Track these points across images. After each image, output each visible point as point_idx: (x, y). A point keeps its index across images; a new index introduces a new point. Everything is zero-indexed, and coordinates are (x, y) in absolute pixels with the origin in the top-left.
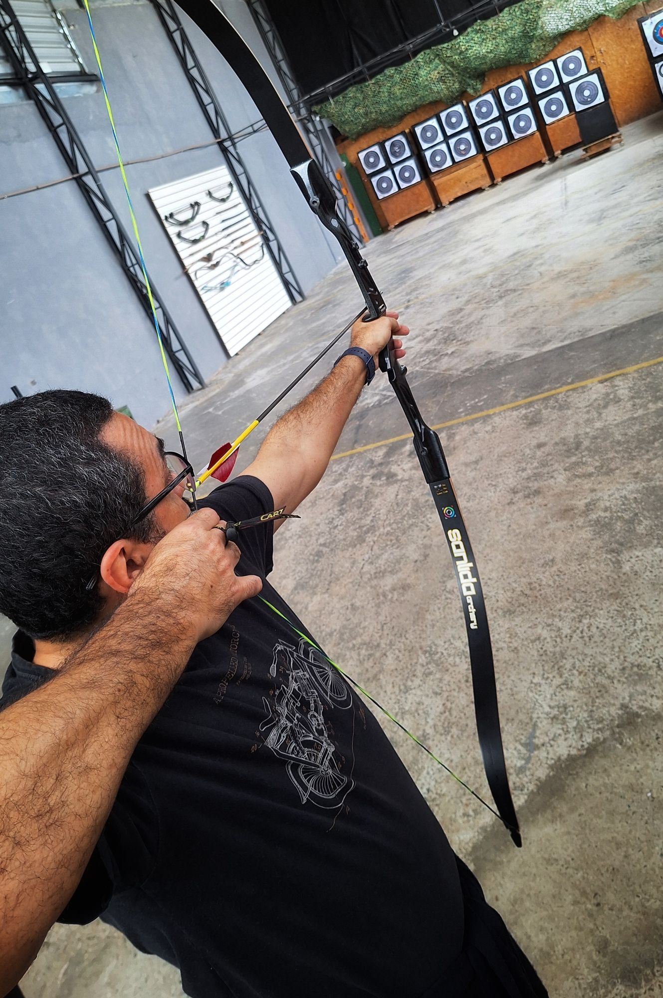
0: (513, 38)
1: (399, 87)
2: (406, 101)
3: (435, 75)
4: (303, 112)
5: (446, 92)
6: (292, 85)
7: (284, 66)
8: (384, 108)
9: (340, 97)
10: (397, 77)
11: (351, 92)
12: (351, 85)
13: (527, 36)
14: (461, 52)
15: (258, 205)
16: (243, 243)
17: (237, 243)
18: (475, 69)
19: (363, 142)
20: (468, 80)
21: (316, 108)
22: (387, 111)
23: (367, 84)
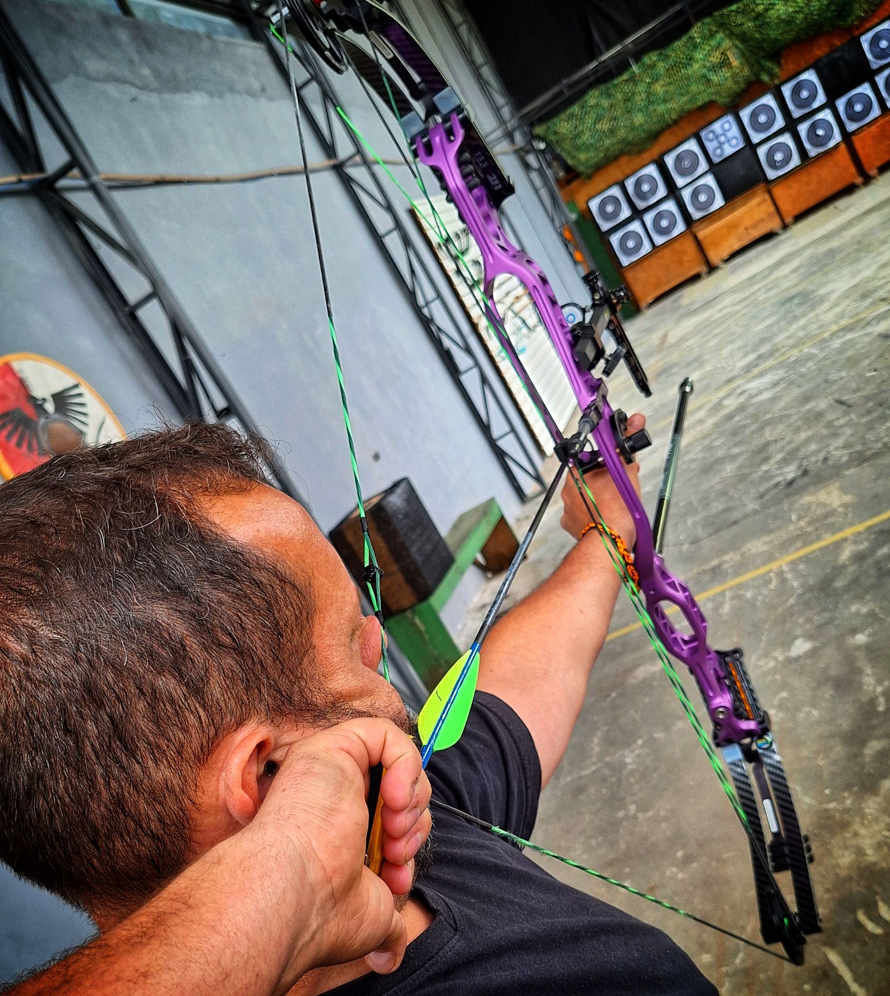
2: (670, 106)
3: (716, 58)
4: (518, 137)
5: (730, 83)
6: (500, 100)
7: (487, 72)
8: (639, 119)
9: (576, 109)
11: (593, 98)
12: (591, 86)
14: (759, 16)
18: (776, 41)
19: (600, 181)
20: (763, 62)
21: (539, 130)
22: (641, 125)
23: (616, 82)
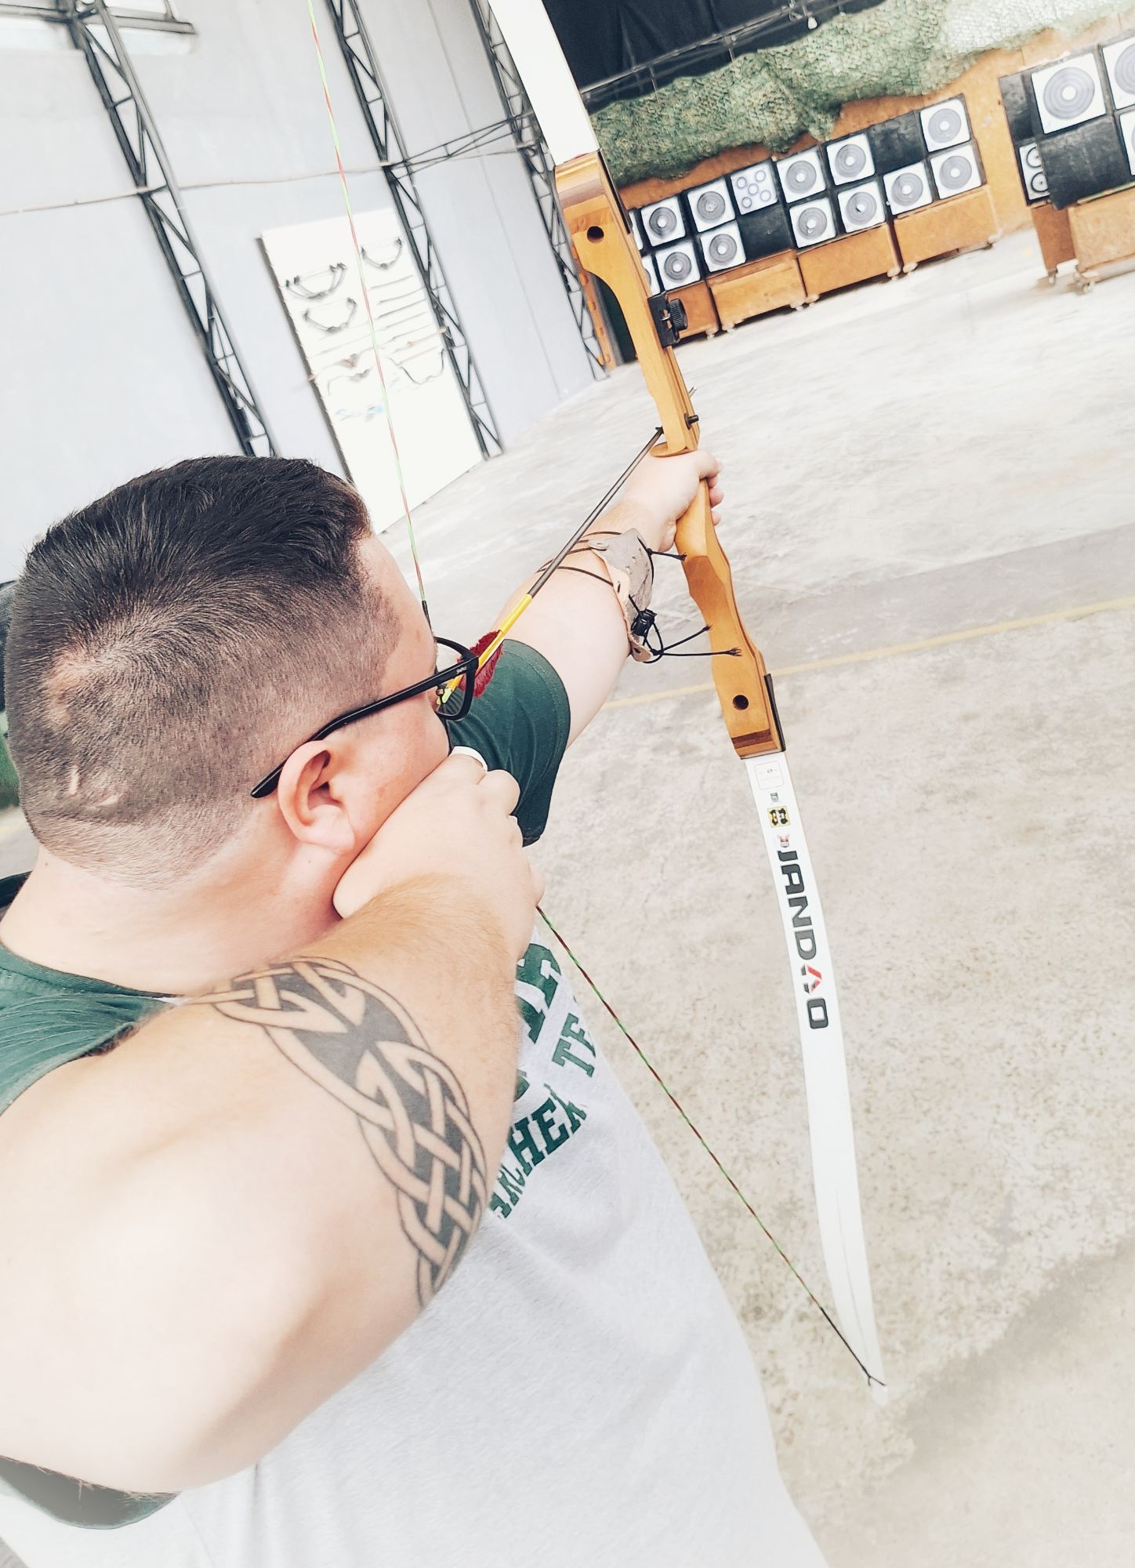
0: (896, 51)
1: (695, 112)
2: (704, 138)
3: (758, 98)
4: (527, 135)
5: (773, 128)
6: (512, 88)
7: (502, 53)
8: (666, 145)
10: (693, 96)
12: (614, 99)
13: (921, 50)
14: (808, 64)
15: (441, 282)
16: (411, 344)
17: (402, 342)
18: (827, 95)
20: (812, 113)
22: (669, 151)
23: (641, 100)
